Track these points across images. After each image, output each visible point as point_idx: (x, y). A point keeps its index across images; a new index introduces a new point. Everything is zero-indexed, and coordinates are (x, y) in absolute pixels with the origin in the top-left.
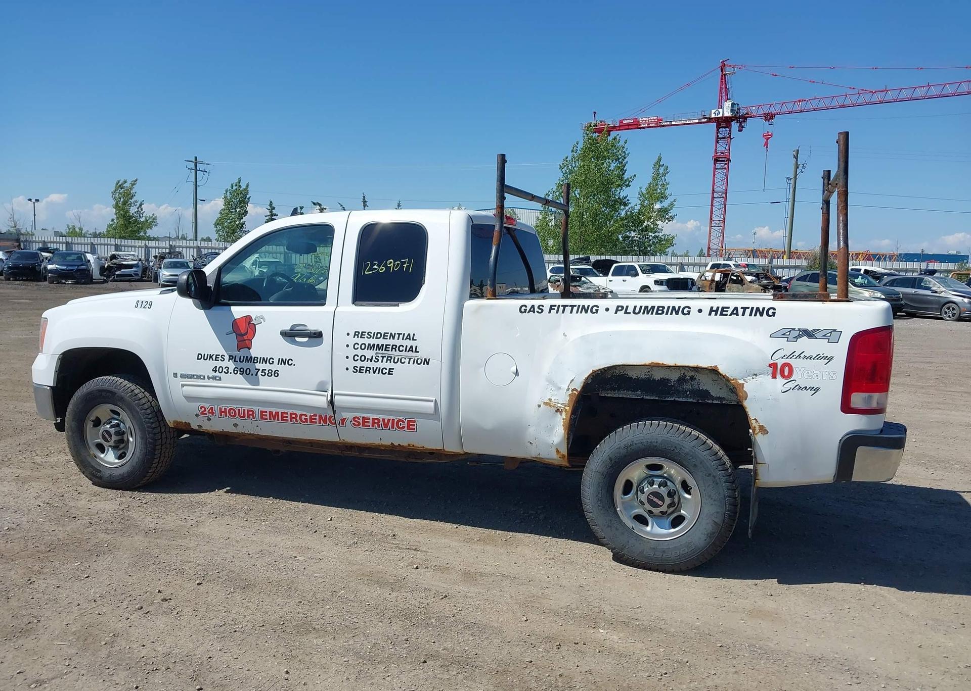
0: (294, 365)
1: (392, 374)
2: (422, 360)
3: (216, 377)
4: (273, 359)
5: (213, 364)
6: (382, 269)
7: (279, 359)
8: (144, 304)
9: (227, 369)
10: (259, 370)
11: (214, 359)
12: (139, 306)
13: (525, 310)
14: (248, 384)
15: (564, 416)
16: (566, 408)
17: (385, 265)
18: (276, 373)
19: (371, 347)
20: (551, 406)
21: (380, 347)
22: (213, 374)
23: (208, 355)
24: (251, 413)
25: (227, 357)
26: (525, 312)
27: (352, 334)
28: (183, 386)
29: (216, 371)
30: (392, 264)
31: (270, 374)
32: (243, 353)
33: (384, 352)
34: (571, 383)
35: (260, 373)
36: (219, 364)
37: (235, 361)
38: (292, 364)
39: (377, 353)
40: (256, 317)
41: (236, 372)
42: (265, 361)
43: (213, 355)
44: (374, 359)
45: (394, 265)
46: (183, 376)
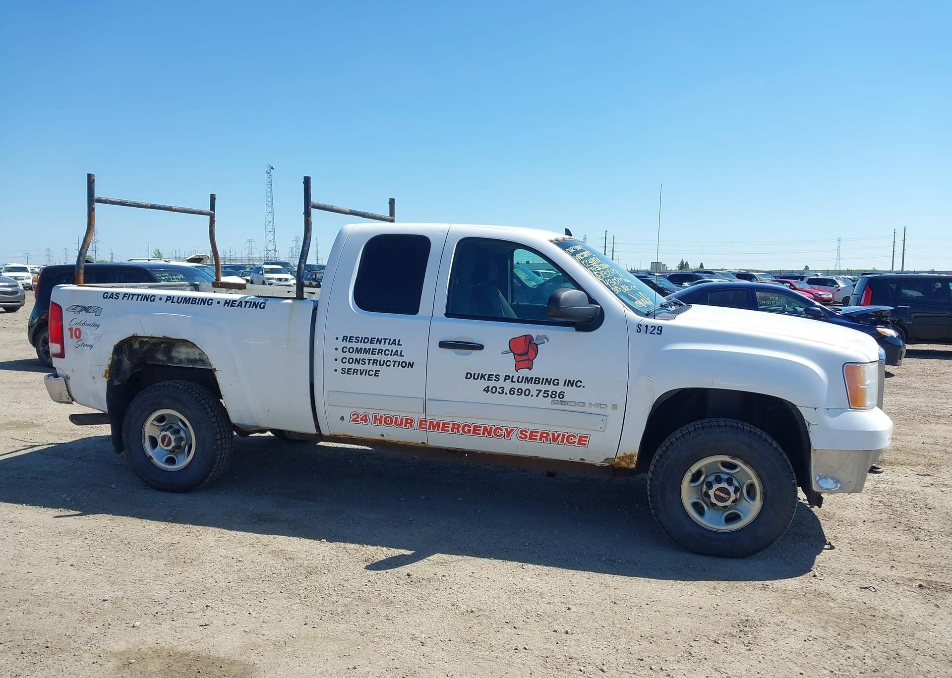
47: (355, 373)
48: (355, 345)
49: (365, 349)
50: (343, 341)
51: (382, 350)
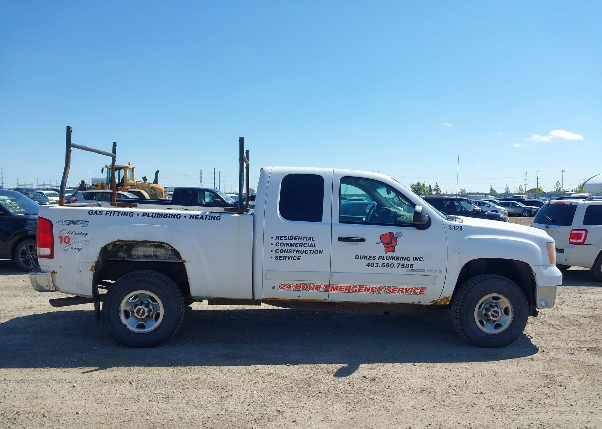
47: (285, 259)
48: (284, 242)
49: (291, 243)
50: (276, 239)
51: (302, 244)
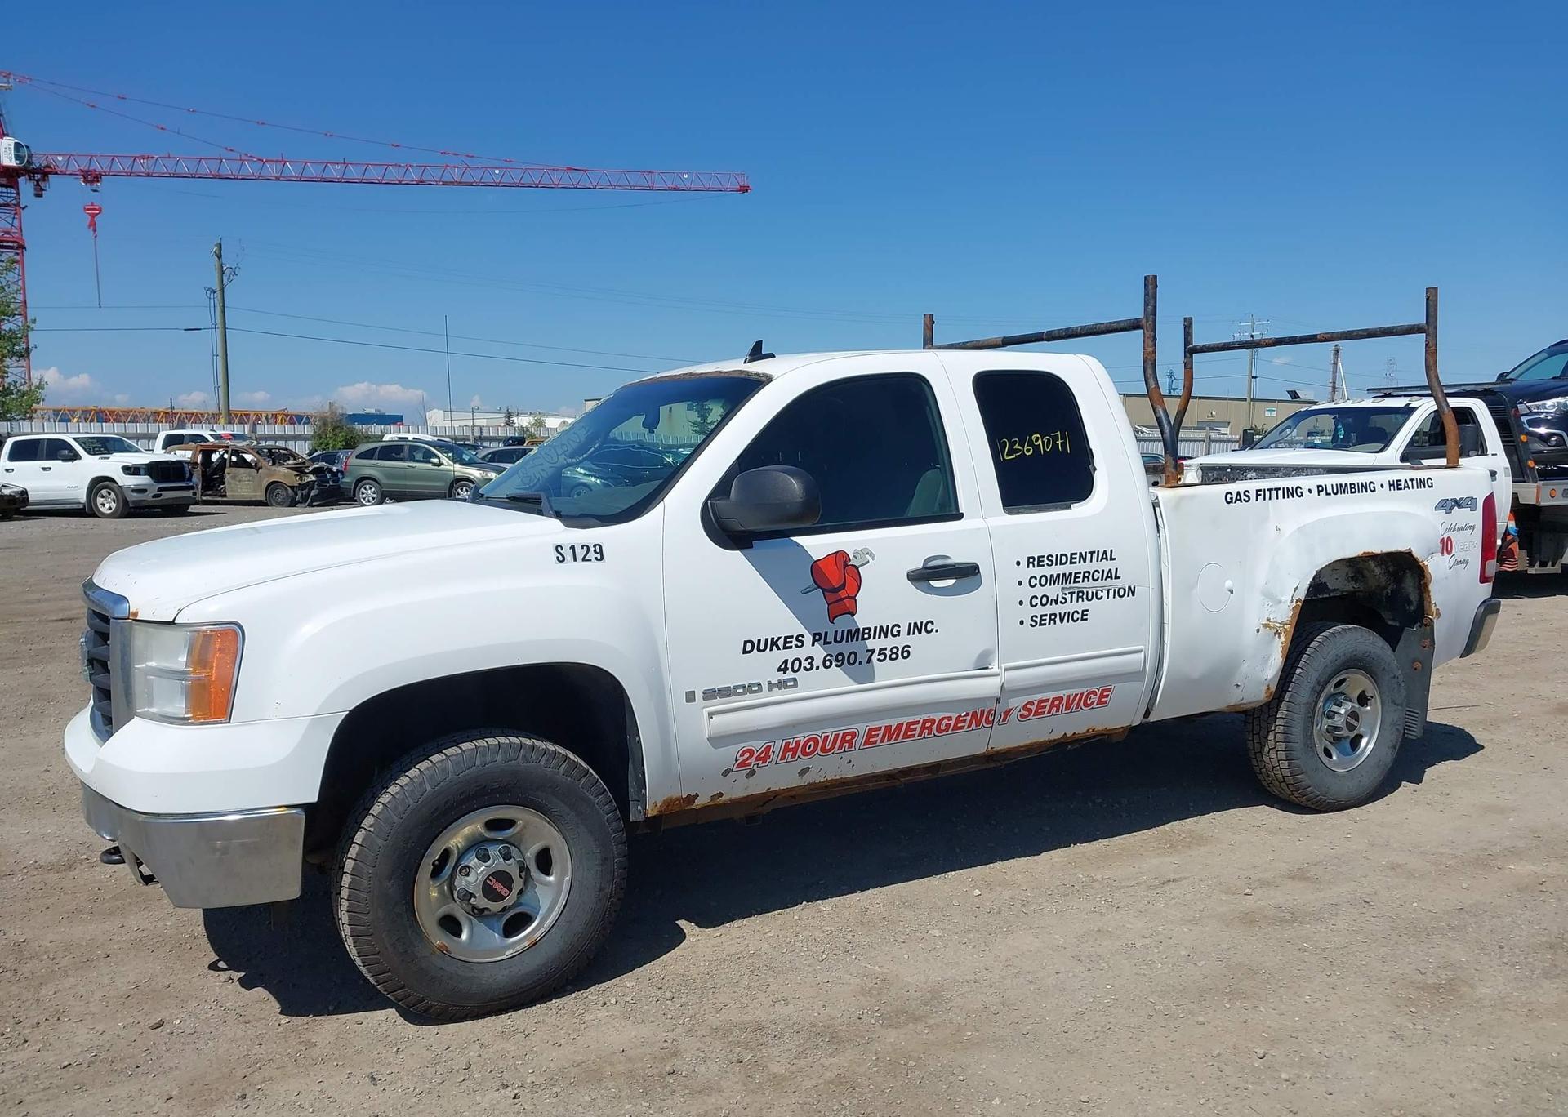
0: (937, 631)
1: (1086, 619)
2: (1125, 590)
3: (786, 681)
4: (899, 626)
5: (778, 656)
6: (1028, 451)
7: (910, 624)
8: (580, 553)
9: (810, 660)
10: (874, 651)
11: (781, 647)
12: (569, 557)
13: (1231, 498)
14: (854, 683)
15: (1283, 639)
16: (1285, 627)
17: (1031, 443)
18: (905, 652)
19: (1054, 580)
20: (1270, 628)
21: (1066, 578)
22: (782, 676)
23: (767, 640)
24: (848, 740)
25: (808, 639)
26: (1232, 502)
27: (1024, 562)
28: (711, 715)
29: (785, 671)
30: (1040, 441)
31: (894, 656)
32: (842, 623)
33: (1072, 585)
34: (1295, 591)
35: (875, 657)
36: (790, 655)
37: (826, 643)
38: (932, 630)
39: (1063, 588)
40: (856, 551)
41: (828, 664)
42: (883, 632)
43: (779, 638)
44: (1060, 599)
45: (1043, 442)
46: (709, 695)
